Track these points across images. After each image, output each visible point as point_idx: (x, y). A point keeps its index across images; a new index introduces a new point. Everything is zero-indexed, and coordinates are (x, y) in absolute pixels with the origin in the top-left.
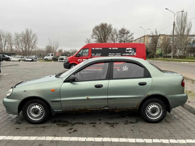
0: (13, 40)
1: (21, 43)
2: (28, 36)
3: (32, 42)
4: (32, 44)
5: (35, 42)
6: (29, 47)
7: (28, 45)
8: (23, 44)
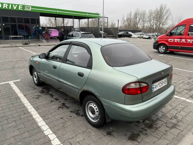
0: (147, 17)
1: (154, 20)
2: (161, 12)
3: (164, 18)
4: (163, 21)
5: (167, 18)
6: (160, 23)
7: (160, 21)
8: (154, 21)
